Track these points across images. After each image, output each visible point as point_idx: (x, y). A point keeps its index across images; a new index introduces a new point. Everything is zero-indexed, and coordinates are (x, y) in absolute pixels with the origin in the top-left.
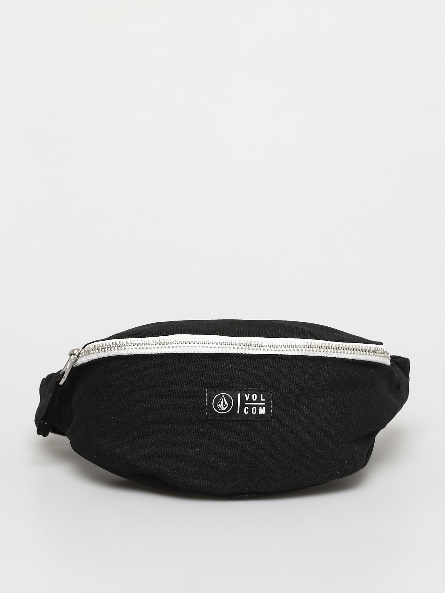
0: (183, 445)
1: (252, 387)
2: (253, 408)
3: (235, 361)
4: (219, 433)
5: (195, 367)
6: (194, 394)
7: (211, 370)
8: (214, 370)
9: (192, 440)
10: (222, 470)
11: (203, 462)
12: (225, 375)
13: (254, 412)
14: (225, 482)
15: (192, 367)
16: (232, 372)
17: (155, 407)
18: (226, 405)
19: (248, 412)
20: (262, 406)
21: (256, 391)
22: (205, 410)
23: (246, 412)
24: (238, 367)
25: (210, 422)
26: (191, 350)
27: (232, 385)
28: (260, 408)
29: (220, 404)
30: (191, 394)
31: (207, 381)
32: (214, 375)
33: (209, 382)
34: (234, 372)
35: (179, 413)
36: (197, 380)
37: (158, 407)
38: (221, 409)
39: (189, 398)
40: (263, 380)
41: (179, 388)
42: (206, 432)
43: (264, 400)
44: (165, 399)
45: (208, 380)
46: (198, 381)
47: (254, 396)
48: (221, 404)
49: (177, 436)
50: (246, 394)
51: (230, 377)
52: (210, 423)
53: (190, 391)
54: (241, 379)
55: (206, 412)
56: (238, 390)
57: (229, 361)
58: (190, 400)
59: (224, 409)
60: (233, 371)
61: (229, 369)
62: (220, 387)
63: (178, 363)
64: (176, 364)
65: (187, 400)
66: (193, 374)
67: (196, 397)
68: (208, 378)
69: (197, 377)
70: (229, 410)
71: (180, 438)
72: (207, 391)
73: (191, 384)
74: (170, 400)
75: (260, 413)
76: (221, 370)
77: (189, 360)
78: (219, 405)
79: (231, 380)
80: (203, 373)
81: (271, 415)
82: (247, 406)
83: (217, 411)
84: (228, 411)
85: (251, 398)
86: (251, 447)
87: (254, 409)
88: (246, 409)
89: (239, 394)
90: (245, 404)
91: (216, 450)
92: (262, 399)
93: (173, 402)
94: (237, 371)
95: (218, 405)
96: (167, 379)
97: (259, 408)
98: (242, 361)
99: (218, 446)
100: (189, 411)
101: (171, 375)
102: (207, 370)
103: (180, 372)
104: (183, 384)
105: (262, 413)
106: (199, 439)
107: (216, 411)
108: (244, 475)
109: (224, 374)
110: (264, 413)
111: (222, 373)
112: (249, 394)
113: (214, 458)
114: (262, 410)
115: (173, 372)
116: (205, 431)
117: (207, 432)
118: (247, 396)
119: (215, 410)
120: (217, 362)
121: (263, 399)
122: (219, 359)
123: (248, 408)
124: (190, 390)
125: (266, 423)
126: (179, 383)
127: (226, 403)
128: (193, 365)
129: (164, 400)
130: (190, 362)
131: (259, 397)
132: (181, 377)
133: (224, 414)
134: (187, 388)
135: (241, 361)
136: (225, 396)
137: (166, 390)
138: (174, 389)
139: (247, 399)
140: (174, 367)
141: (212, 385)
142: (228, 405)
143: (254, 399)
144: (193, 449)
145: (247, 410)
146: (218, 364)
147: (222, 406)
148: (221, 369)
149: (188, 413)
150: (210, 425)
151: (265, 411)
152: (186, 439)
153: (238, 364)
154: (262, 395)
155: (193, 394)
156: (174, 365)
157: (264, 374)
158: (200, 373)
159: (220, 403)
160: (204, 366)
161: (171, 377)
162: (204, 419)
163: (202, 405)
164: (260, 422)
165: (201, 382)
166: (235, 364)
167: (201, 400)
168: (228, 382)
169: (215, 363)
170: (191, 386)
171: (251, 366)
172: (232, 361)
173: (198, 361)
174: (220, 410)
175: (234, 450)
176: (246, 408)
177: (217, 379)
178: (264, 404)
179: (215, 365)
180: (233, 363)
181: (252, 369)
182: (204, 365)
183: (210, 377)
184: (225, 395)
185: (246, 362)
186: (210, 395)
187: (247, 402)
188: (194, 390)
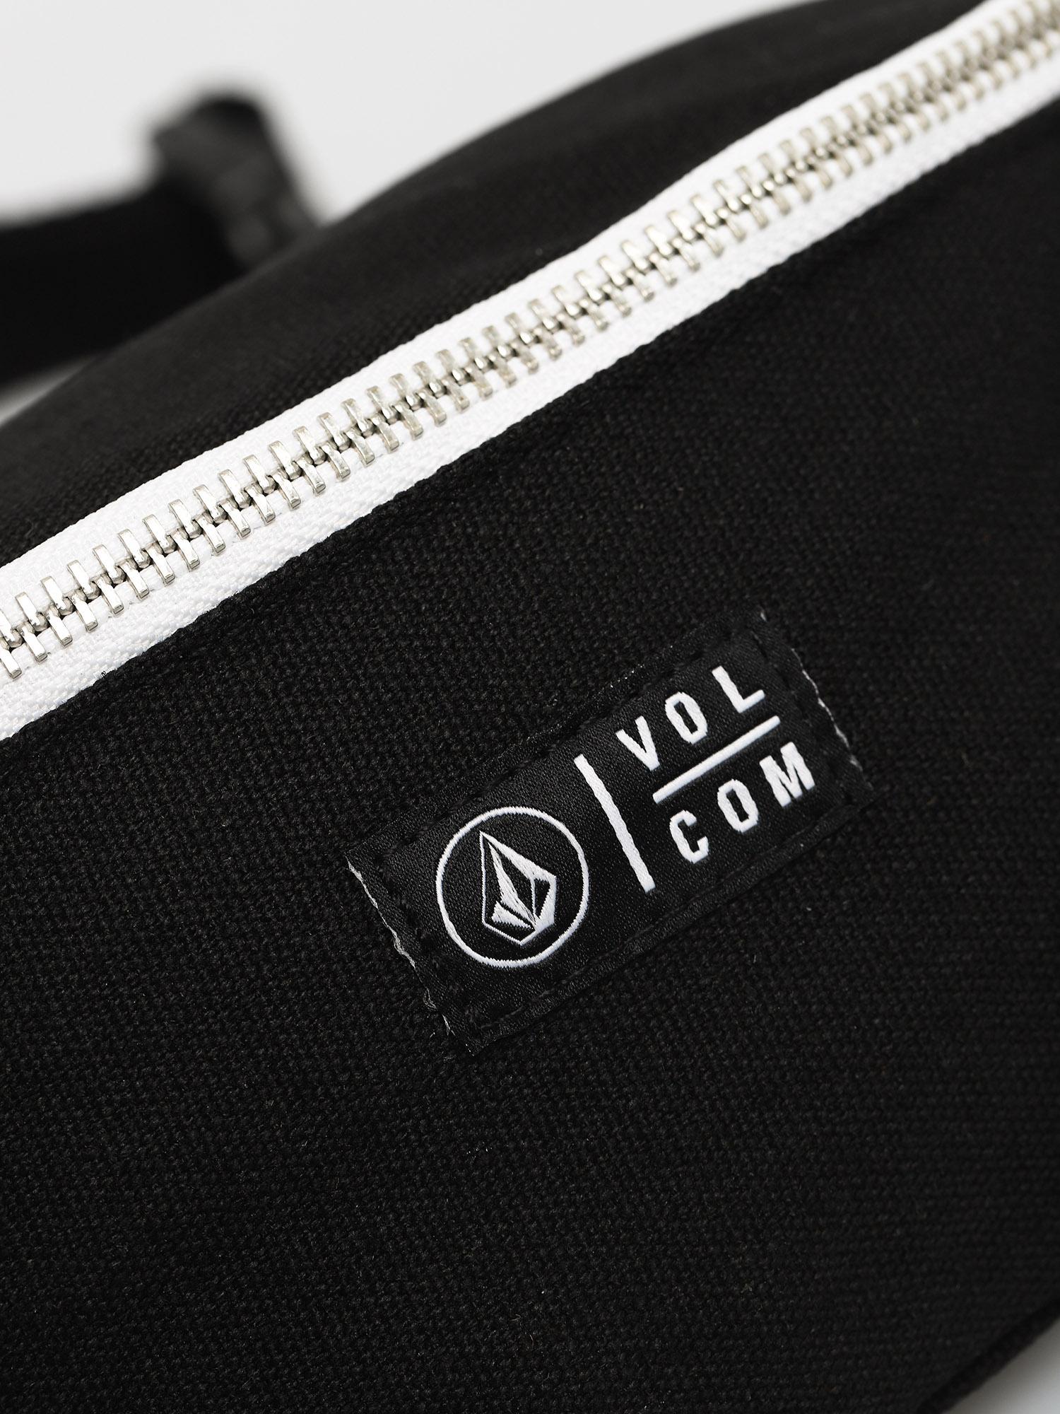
0: (421, 1330)
1: (631, 665)
2: (723, 791)
3: (408, 559)
4: (608, 1097)
5: (174, 766)
6: (288, 946)
7: (287, 721)
8: (312, 706)
9: (455, 1256)
10: (777, 1329)
11: (621, 1356)
12: (404, 689)
13: (743, 816)
14: (835, 1390)
15: (152, 780)
16: (439, 647)
17: (78, 1198)
18: (543, 887)
19: (703, 843)
20: (770, 746)
21: (670, 673)
22: (423, 1010)
23: (694, 848)
24: (451, 587)
25: (501, 1066)
26: (80, 669)
27: (494, 727)
28: (768, 764)
29: (498, 905)
30: (268, 960)
31: (313, 802)
32: (327, 740)
33: (330, 811)
34: (449, 635)
35: (267, 1134)
36: (241, 842)
37: (100, 1187)
38: (521, 933)
39: (267, 992)
40: (661, 571)
41: (162, 967)
42: (518, 1149)
43: (759, 695)
44: (109, 1103)
45: (314, 795)
46: (254, 842)
47: (680, 708)
48: (504, 899)
49: (342, 1292)
50: (622, 736)
51: (446, 689)
52: (509, 1072)
53: (247, 948)
54: (521, 656)
55: (440, 1012)
56: (554, 738)
57: (364, 585)
58: (284, 1000)
59: (546, 919)
60: (438, 637)
61: (404, 636)
62: (428, 793)
63: (44, 809)
64: (35, 825)
65: (261, 1015)
66: (185, 819)
67: (310, 961)
68: (302, 784)
69: (231, 827)
70: (584, 905)
71: (373, 1292)
72: (359, 876)
73: (221, 897)
74: (145, 1087)
75: (783, 799)
76: (356, 677)
77: (103, 740)
78: (500, 914)
79: (465, 699)
80: (249, 769)
81: (854, 762)
82: (676, 803)
83: (511, 964)
84: (581, 915)
85: (665, 736)
86: (867, 1060)
87: (733, 797)
88: (682, 825)
89: (581, 763)
90: (659, 796)
91: (661, 1224)
92: (741, 704)
93: (178, 1087)
94: (465, 620)
95: (489, 921)
96: (40, 958)
97: (760, 770)
98: (450, 531)
99: (652, 1191)
100: (321, 1082)
101: (50, 917)
102: (263, 734)
103: (97, 861)
104: (171, 928)
105: (797, 792)
106: (505, 1221)
107: (502, 964)
108: (924, 1268)
109: (389, 690)
110: (809, 782)
111: (372, 688)
112: (641, 723)
113: (679, 1281)
114: (784, 768)
115: (51, 887)
116: (510, 1146)
117: (524, 1144)
118: (637, 739)
119: (492, 962)
120: (293, 640)
121: (745, 694)
122: (292, 611)
123: (689, 818)
124: (244, 936)
125: (856, 839)
126: (136, 942)
127: (532, 870)
128: (149, 759)
129: (107, 1110)
130: (121, 751)
131: (713, 702)
132: (127, 886)
133: (560, 950)
134: (211, 938)
135: (443, 540)
136: (503, 829)
137: (76, 1038)
138: (131, 997)
139: (650, 758)
140: (35, 850)
141: (362, 810)
142: (551, 879)
143: (693, 728)
144: (503, 1312)
145: (692, 835)
146: (312, 650)
147: (520, 907)
148: (349, 667)
149: (327, 1094)
150: (513, 1085)
151: (808, 764)
152: (412, 1277)
153: (433, 570)
154: (720, 674)
155: (278, 949)
156: (26, 835)
157: (638, 530)
158: (234, 782)
159: (495, 895)
160: (226, 720)
161: (56, 931)
162: (450, 1073)
163: (382, 985)
164: (821, 855)
165: (284, 840)
166: (417, 576)
167: (353, 957)
168: (454, 729)
169: (284, 654)
170: (228, 907)
171: (525, 532)
172: (387, 574)
173: (163, 709)
174: (521, 943)
175: (771, 1145)
176: (675, 821)
177: (369, 749)
178: (774, 721)
179: (292, 666)
180: (402, 582)
181: (546, 543)
182: (223, 710)
183: (311, 771)
184: (488, 827)
185: (475, 525)
186: (393, 889)
187: (663, 776)
188: (265, 920)
